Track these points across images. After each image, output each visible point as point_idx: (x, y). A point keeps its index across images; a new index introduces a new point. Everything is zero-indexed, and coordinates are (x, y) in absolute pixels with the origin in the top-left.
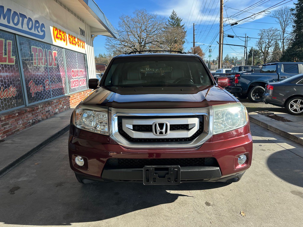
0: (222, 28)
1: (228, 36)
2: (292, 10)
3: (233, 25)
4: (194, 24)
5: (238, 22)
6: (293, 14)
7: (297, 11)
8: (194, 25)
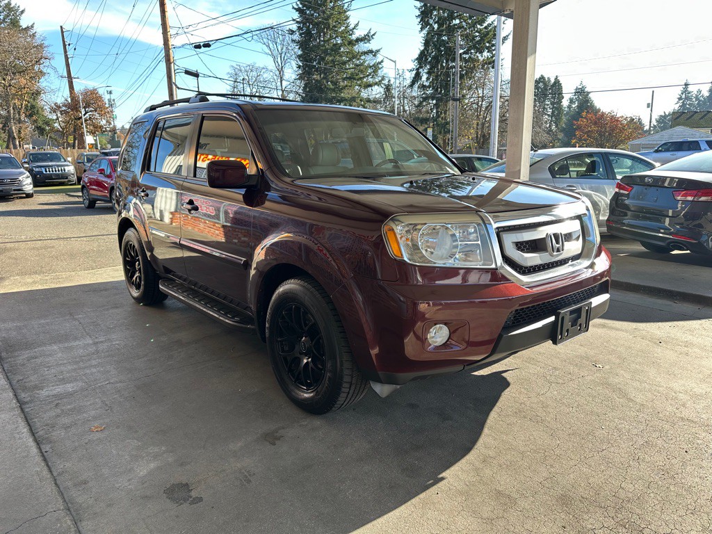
0: (171, 51)
1: (186, 71)
2: (292, 32)
3: (198, 47)
4: (61, 27)
5: (211, 43)
6: (293, 41)
7: (301, 34)
8: (62, 32)
